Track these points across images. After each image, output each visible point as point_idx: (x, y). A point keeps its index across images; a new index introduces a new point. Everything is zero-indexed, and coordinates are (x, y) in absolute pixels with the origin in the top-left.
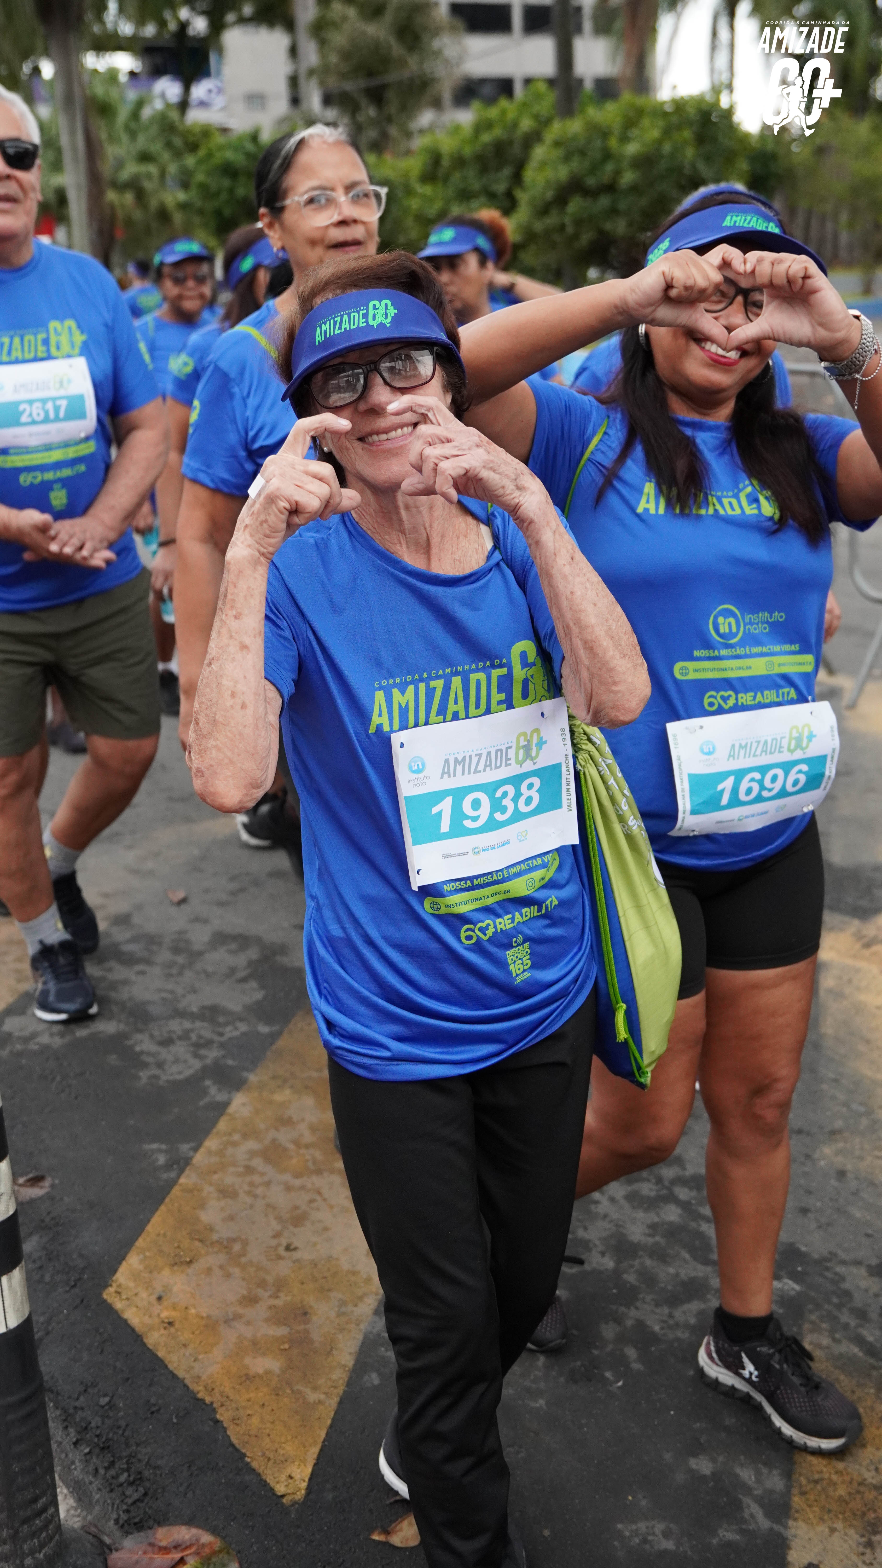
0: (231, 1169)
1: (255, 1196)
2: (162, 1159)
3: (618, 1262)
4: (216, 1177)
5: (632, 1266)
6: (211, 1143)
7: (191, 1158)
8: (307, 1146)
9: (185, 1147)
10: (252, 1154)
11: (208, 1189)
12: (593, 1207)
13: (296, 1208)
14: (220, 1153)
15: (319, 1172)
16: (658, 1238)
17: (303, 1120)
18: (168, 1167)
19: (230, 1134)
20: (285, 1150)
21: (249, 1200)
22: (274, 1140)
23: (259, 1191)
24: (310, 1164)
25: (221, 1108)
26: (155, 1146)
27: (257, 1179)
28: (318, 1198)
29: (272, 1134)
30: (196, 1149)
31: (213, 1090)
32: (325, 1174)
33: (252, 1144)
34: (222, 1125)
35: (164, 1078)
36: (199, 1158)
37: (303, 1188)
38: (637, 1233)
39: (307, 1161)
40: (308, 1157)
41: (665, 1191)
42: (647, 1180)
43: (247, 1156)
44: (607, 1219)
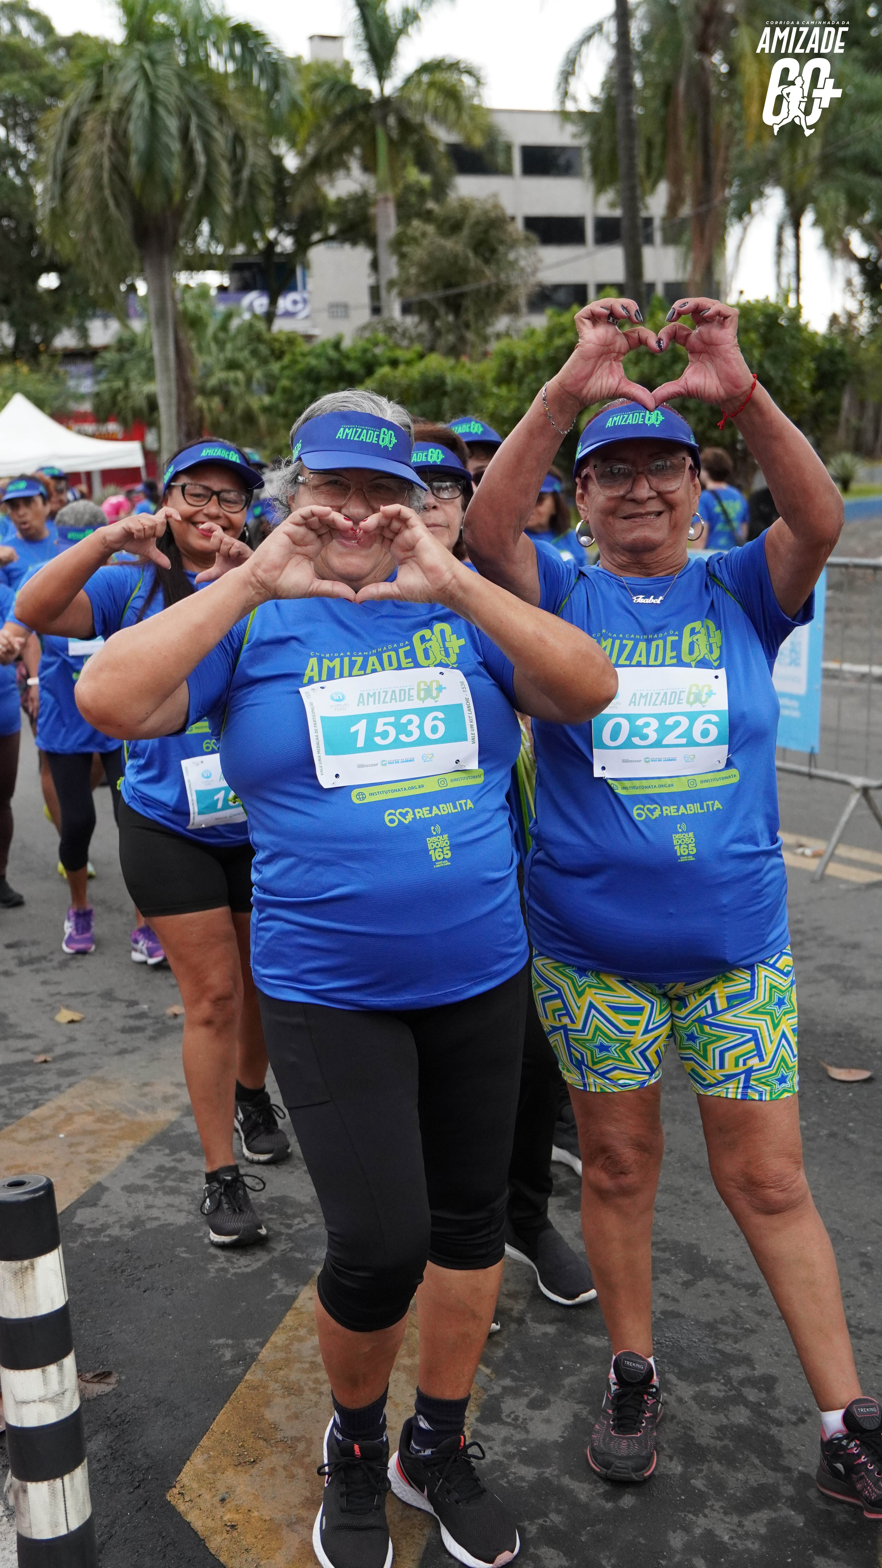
0: (297, 1365)
2: (228, 1355)
3: (686, 1466)
4: (281, 1373)
5: (701, 1471)
6: (278, 1338)
7: (257, 1354)
9: (251, 1343)
11: (273, 1385)
14: (286, 1348)
16: (726, 1442)
18: (234, 1362)
19: (297, 1329)
21: (314, 1397)
25: (288, 1302)
26: (221, 1341)
30: (262, 1345)
31: (280, 1284)
34: (289, 1319)
35: (232, 1271)
36: (265, 1354)
38: (704, 1436)
41: (734, 1392)
42: (717, 1381)
43: (312, 1352)
44: (675, 1421)
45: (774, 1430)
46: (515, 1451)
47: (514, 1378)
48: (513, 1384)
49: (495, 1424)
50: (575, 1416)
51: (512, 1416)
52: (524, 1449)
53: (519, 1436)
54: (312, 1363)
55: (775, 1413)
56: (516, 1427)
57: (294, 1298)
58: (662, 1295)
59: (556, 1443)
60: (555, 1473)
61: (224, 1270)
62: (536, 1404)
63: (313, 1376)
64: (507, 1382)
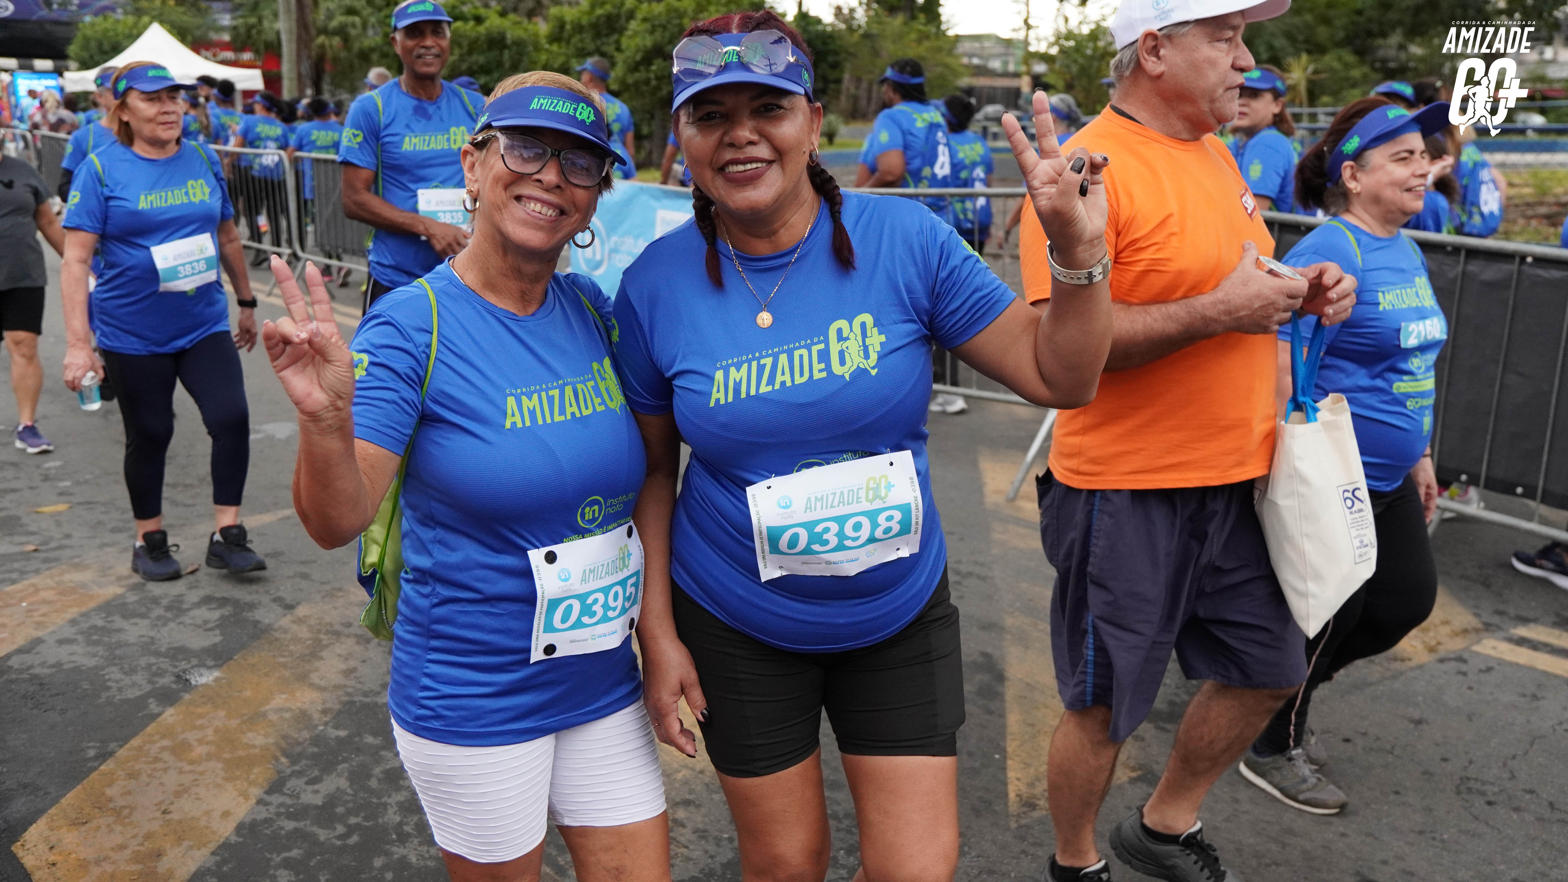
46: (284, 811)
49: (277, 795)
50: (338, 788)
51: (292, 789)
52: (292, 809)
53: (291, 801)
54: (156, 757)
56: (292, 796)
57: (159, 715)
59: (317, 805)
61: (114, 696)
62: (311, 782)
63: (153, 766)
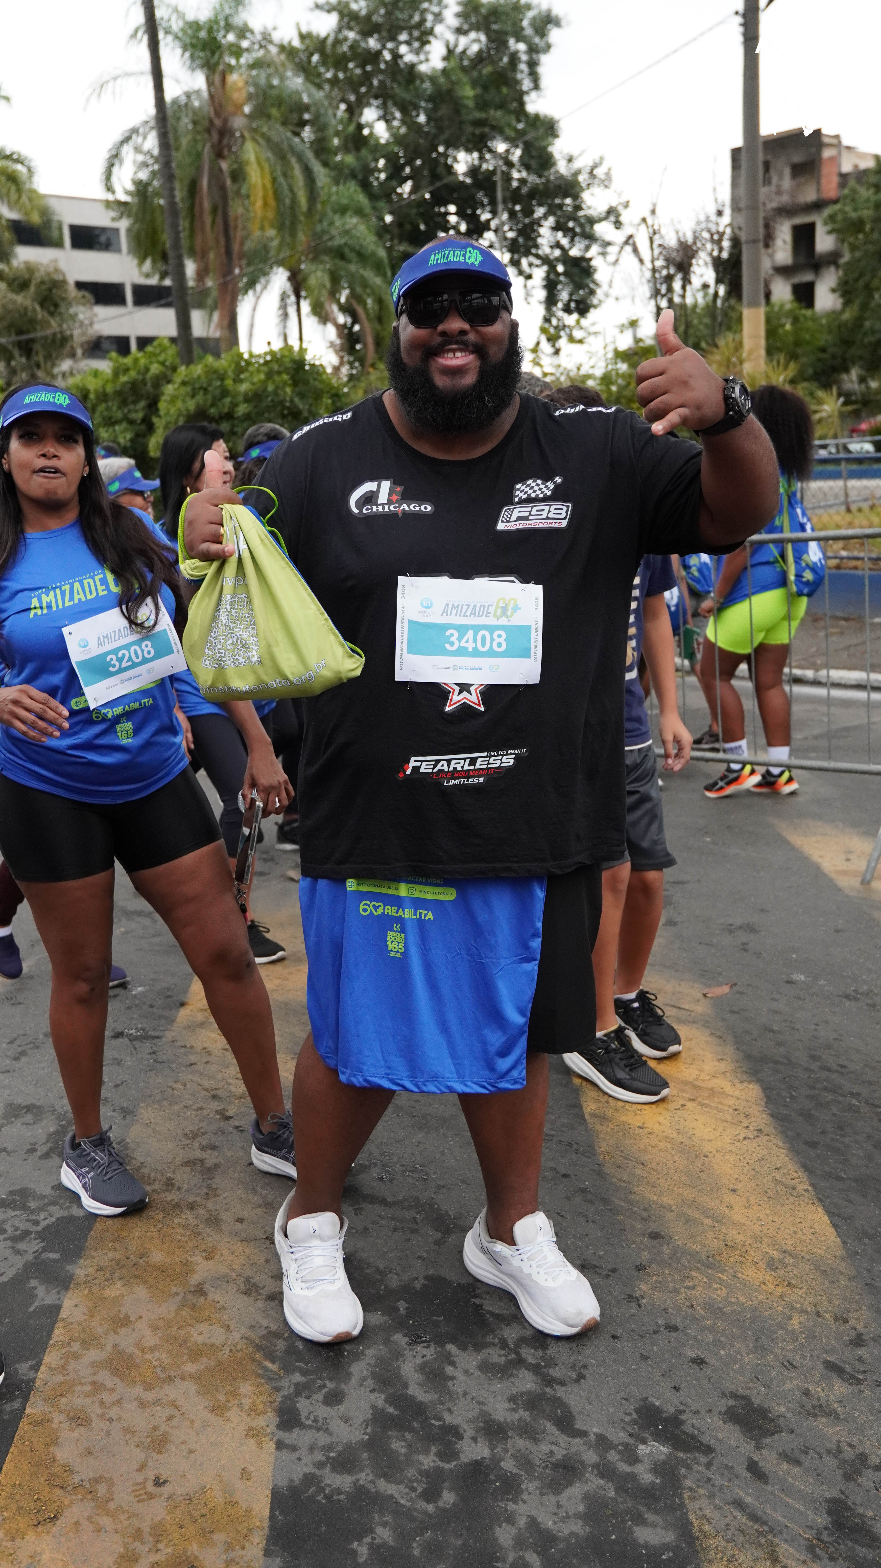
0: (79, 1389)
1: (110, 1419)
3: (492, 1448)
4: (64, 1400)
5: (506, 1450)
6: (51, 1357)
7: (33, 1381)
8: (151, 1350)
9: (24, 1366)
10: (97, 1366)
11: (58, 1418)
12: (450, 1384)
13: (156, 1428)
14: (63, 1369)
15: (170, 1380)
16: (521, 1412)
17: (141, 1317)
18: (10, 1394)
19: (69, 1344)
20: (130, 1356)
21: (104, 1425)
22: (116, 1346)
23: (113, 1412)
24: (158, 1370)
25: (53, 1313)
27: (108, 1398)
28: (176, 1413)
29: (111, 1339)
30: (37, 1369)
31: (40, 1292)
32: (178, 1381)
33: (93, 1355)
34: (59, 1333)
36: (41, 1379)
37: (157, 1402)
38: (501, 1411)
39: (155, 1367)
40: (154, 1363)
41: (513, 1356)
42: (493, 1345)
43: (91, 1370)
44: (468, 1397)
45: (560, 1392)
46: (324, 1459)
47: (304, 1373)
48: (304, 1379)
49: (297, 1430)
50: (373, 1407)
51: (312, 1417)
52: (332, 1455)
53: (323, 1439)
54: (94, 1383)
55: (555, 1372)
56: (319, 1429)
57: (58, 1307)
58: (419, 1258)
59: (361, 1442)
60: (370, 1477)
62: (332, 1400)
63: (98, 1400)
64: (297, 1378)
